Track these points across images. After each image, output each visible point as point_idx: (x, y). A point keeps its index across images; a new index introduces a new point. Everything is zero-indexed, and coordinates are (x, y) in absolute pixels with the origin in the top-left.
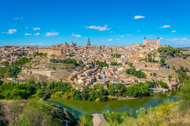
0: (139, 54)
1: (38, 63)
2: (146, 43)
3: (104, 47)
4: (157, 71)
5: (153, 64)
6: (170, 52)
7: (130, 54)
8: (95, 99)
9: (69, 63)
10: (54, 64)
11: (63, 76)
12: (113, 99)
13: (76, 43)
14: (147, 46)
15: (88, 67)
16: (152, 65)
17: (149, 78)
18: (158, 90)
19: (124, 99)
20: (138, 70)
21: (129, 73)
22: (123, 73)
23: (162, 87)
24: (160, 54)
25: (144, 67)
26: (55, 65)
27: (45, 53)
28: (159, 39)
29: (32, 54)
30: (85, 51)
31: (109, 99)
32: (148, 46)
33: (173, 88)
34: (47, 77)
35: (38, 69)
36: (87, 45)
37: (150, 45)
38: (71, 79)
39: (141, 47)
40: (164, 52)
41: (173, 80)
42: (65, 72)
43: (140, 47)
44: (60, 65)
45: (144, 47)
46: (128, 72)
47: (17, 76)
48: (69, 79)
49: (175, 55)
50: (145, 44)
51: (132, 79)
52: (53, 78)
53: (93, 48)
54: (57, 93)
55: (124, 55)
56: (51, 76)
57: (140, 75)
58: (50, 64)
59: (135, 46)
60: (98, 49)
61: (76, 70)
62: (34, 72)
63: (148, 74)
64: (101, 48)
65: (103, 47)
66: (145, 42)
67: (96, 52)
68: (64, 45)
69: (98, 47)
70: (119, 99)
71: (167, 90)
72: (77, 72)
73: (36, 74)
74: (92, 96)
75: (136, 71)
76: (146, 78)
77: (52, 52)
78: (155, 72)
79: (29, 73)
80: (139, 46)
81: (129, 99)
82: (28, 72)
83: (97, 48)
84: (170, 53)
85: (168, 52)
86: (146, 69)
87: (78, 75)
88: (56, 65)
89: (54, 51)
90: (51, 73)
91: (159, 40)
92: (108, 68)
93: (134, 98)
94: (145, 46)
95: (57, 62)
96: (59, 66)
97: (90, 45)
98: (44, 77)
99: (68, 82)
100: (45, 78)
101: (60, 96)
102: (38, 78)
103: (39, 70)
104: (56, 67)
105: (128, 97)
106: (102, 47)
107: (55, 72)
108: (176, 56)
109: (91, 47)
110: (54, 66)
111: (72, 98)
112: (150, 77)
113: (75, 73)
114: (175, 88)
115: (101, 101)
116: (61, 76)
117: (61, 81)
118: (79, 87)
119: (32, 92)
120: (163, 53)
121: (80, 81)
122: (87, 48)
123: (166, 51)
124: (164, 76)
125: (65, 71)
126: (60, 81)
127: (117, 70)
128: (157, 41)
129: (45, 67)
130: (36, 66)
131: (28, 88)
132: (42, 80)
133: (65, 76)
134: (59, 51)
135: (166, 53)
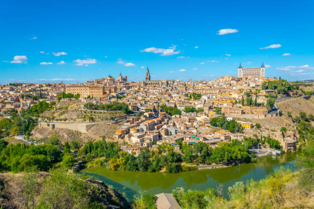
0: (231, 93)
1: (65, 110)
2: (242, 74)
3: (174, 82)
4: (261, 120)
5: (254, 109)
6: (283, 88)
7: (216, 93)
8: (160, 169)
9: (115, 109)
11: (106, 131)
12: (190, 169)
14: (244, 79)
15: (148, 116)
16: (254, 111)
17: (249, 133)
18: (265, 152)
19: (207, 168)
20: (229, 119)
21: (215, 125)
22: (206, 125)
23: (271, 147)
24: (266, 92)
25: (241, 114)
26: (93, 113)
27: (76, 94)
28: (264, 67)
29: (55, 95)
30: (142, 89)
31: (183, 169)
32: (246, 79)
33: (289, 148)
34: (81, 133)
35: (65, 120)
36: (145, 79)
37: (249, 77)
38: (121, 137)
39: (234, 81)
41: (288, 135)
42: (110, 125)
43: (232, 82)
44: (101, 113)
45: (239, 80)
46: (214, 123)
47: (31, 133)
48: (117, 136)
49: (291, 93)
50: (242, 76)
51: (220, 135)
52: (91, 134)
53: (156, 84)
54: (96, 160)
55: (206, 94)
56: (86, 132)
57: (234, 127)
58: (85, 112)
59: (224, 79)
60: (164, 86)
61: (128, 122)
62: (59, 125)
63: (247, 127)
65: (172, 82)
66: (240, 74)
67: (160, 91)
68: (107, 80)
69: (163, 82)
70: (199, 169)
71: (279, 152)
72: (129, 124)
73: (62, 129)
74: (154, 163)
75: (227, 121)
76: (243, 133)
77: (88, 92)
78: (258, 123)
79: (51, 127)
80: (230, 79)
81: (217, 167)
82: (49, 125)
83: (162, 84)
84: (283, 91)
85: (279, 88)
86: (243, 117)
87: (131, 129)
88: (95, 113)
89: (91, 91)
90: (87, 126)
92: (181, 118)
93: (225, 167)
94: (242, 78)
95: (96, 109)
96: (100, 114)
97: (149, 80)
98: (74, 134)
99: (115, 141)
100: (76, 136)
101: (102, 164)
102: (66, 136)
103: (67, 121)
104: (94, 117)
105: (214, 164)
106: (169, 82)
107: (93, 125)
108: (293, 94)
109: (152, 82)
110: (92, 115)
111: (121, 169)
112: (251, 131)
113: (125, 126)
114: (292, 147)
115: (171, 172)
116: (103, 131)
117: (104, 140)
118: (133, 150)
119: (56, 159)
121: (135, 140)
122: (146, 84)
123: (276, 88)
124: (273, 128)
125: (110, 123)
126: (101, 139)
127: (194, 120)
128: (261, 71)
129: (76, 117)
130: (61, 115)
131: (49, 151)
132: (72, 139)
133: (110, 131)
134: (100, 91)
135: (276, 90)
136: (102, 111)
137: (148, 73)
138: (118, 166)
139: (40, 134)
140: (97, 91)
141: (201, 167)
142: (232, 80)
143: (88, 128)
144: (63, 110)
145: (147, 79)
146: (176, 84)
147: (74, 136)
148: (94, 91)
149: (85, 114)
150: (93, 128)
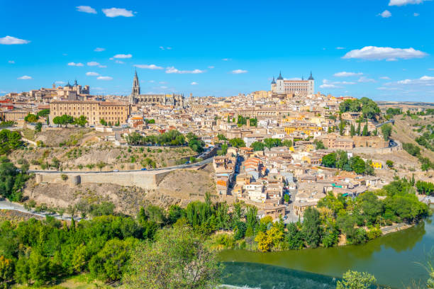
1: (74, 147)
2: (283, 88)
3: (183, 98)
6: (371, 110)
7: (275, 117)
8: (338, 241)
9: (179, 145)
10: (142, 150)
11: (195, 183)
12: (376, 235)
13: (88, 88)
14: (290, 96)
16: (371, 143)
19: (391, 231)
20: (350, 155)
21: (333, 166)
22: (314, 166)
23: (420, 192)
24: (352, 115)
25: (352, 147)
26: (145, 152)
32: (294, 96)
34: (142, 190)
35: (101, 166)
37: (296, 93)
38: (229, 193)
39: (277, 99)
40: (355, 111)
42: (196, 172)
43: (275, 100)
44: (161, 151)
45: (283, 98)
46: (330, 162)
48: (224, 192)
50: (283, 92)
51: (349, 181)
53: (155, 101)
56: (155, 187)
57: (360, 167)
58: (130, 151)
59: (260, 96)
60: (169, 104)
61: (218, 165)
62: (89, 178)
63: (378, 165)
64: (175, 101)
66: (280, 88)
68: (65, 92)
69: (168, 97)
70: (384, 233)
73: (101, 185)
76: (375, 175)
77: (97, 113)
79: (71, 183)
80: (270, 95)
81: (402, 228)
82: (65, 178)
83: (166, 100)
84: (372, 114)
85: (366, 110)
87: (238, 178)
88: (149, 151)
89: (102, 111)
90: (157, 176)
91: (313, 81)
92: (265, 155)
93: (409, 226)
94: (285, 95)
96: (160, 154)
97: (139, 93)
98: (130, 194)
99: (221, 200)
100: (134, 196)
102: (114, 197)
103: (106, 169)
104: (152, 158)
105: (394, 224)
106: (177, 99)
107: (166, 174)
109: (147, 97)
110: (145, 156)
111: (278, 247)
113: (222, 173)
116: (190, 184)
118: (269, 213)
120: (354, 113)
122: (137, 101)
123: (360, 109)
124: (409, 166)
125: (196, 169)
126: (203, 200)
128: (309, 85)
129: (114, 160)
130: (76, 157)
131: (127, 230)
132: (130, 203)
133: (203, 182)
134: (120, 111)
135: (361, 113)
136: (162, 148)
137: (137, 83)
138: (272, 244)
139: (51, 196)
140: (114, 111)
141: (385, 230)
142: (273, 96)
143: (159, 179)
144: (72, 148)
145: (135, 91)
146: (186, 101)
147: (132, 196)
148: (108, 111)
149: (131, 154)
150: (167, 179)
